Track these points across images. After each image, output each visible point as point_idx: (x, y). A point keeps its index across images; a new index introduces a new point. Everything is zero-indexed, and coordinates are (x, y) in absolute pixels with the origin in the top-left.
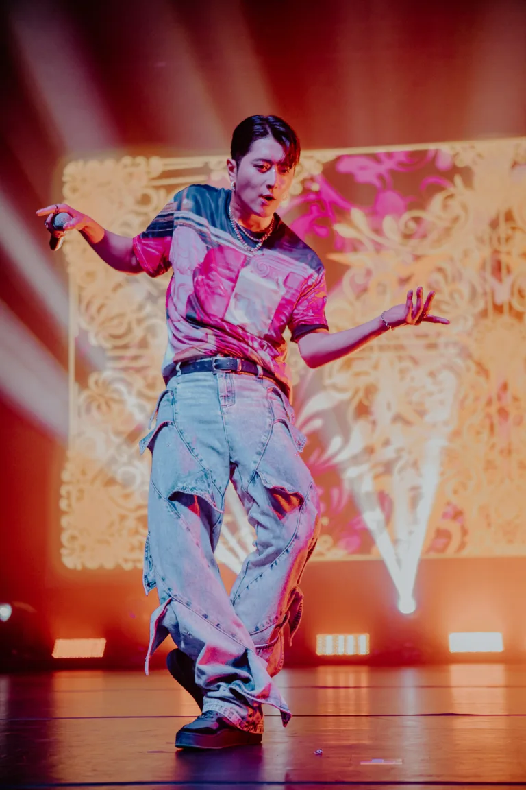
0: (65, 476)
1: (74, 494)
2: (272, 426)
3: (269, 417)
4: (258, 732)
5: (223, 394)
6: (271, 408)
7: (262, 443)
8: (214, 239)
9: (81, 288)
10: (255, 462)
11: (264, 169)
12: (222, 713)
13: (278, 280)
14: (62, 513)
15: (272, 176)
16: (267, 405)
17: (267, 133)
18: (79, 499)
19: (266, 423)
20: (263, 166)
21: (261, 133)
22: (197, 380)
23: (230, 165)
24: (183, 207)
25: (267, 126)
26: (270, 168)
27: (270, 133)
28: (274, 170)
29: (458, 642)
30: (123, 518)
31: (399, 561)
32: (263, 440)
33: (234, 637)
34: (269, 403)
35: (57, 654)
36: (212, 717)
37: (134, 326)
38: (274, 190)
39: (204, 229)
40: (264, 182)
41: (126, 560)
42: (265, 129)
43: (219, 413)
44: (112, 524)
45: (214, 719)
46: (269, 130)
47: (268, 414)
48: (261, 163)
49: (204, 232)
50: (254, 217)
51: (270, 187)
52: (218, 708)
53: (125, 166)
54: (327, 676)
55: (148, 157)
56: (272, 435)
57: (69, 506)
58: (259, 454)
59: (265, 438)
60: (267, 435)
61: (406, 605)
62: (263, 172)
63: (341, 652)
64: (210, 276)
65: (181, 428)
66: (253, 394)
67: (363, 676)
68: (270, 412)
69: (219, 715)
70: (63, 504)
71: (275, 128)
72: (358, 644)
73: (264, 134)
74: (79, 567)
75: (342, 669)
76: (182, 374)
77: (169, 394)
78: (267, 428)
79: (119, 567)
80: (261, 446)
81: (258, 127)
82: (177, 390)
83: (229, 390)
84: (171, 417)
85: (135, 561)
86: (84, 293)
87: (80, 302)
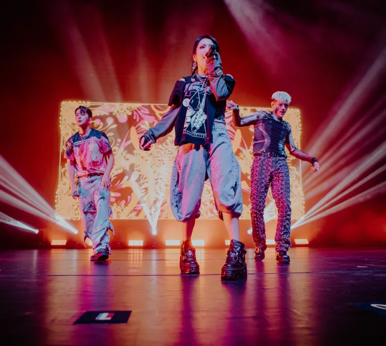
1: (59, 198)
14: (56, 203)
29: (168, 243)
30: (73, 206)
31: (152, 220)
35: (52, 244)
41: (74, 218)
44: (70, 207)
54: (131, 251)
55: (86, 101)
57: (57, 201)
61: (154, 232)
63: (135, 245)
67: (141, 251)
72: (141, 243)
75: (135, 250)
85: (76, 218)
86: (65, 139)
87: (64, 142)
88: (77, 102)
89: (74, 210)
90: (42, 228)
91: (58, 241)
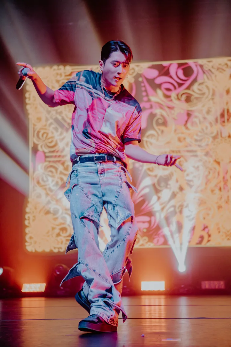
0: (27, 210)
1: (31, 218)
2: (121, 184)
3: (120, 180)
4: (115, 325)
5: (100, 173)
6: (120, 176)
7: (117, 191)
8: (95, 95)
9: (34, 125)
10: (114, 201)
11: (116, 66)
12: (99, 315)
13: (123, 113)
14: (26, 226)
15: (120, 69)
16: (119, 175)
17: (117, 49)
18: (34, 220)
19: (119, 183)
20: (116, 64)
21: (114, 49)
22: (88, 166)
23: (100, 63)
24: (80, 80)
25: (117, 46)
26: (119, 65)
27: (119, 49)
28: (121, 66)
30: (53, 229)
32: (118, 191)
33: (106, 280)
34: (120, 174)
35: (23, 290)
36: (95, 317)
37: (59, 142)
38: (121, 75)
39: (91, 90)
40: (116, 71)
41: (55, 248)
42: (117, 47)
43: (99, 180)
44: (48, 232)
45: (96, 318)
46: (118, 48)
47: (119, 179)
48: (115, 63)
49: (91, 92)
50: (112, 86)
51: (119, 73)
52: (97, 312)
53: (54, 70)
55: (65, 66)
56: (122, 189)
57: (29, 223)
58: (116, 197)
59: (119, 189)
60: (119, 188)
62: (116, 67)
63: (152, 289)
64: (94, 112)
65: (82, 187)
66: (113, 171)
68: (120, 178)
69: (98, 316)
70: (26, 223)
71: (121, 47)
72: (160, 286)
73: (116, 50)
74: (34, 251)
76: (80, 163)
77: (75, 171)
78: (120, 185)
79: (51, 251)
80: (117, 193)
81: (113, 46)
82: (78, 170)
83: (102, 171)
84: (77, 182)
85: (59, 248)
86: (36, 127)
87: (34, 131)
88: (51, 67)
89: (54, 235)
90: (8, 265)
91: (33, 285)
